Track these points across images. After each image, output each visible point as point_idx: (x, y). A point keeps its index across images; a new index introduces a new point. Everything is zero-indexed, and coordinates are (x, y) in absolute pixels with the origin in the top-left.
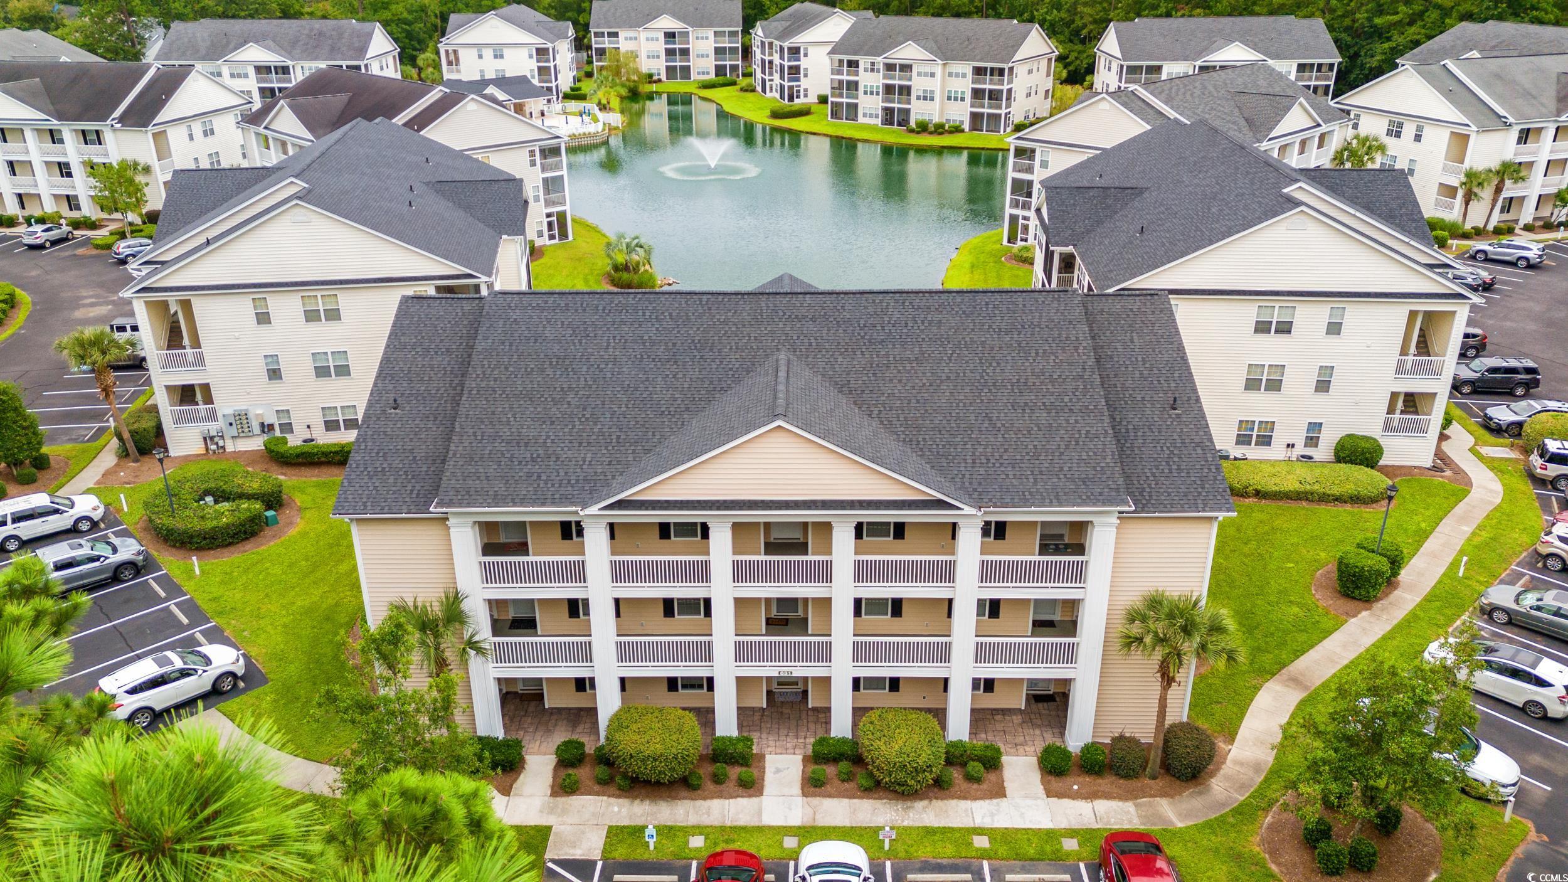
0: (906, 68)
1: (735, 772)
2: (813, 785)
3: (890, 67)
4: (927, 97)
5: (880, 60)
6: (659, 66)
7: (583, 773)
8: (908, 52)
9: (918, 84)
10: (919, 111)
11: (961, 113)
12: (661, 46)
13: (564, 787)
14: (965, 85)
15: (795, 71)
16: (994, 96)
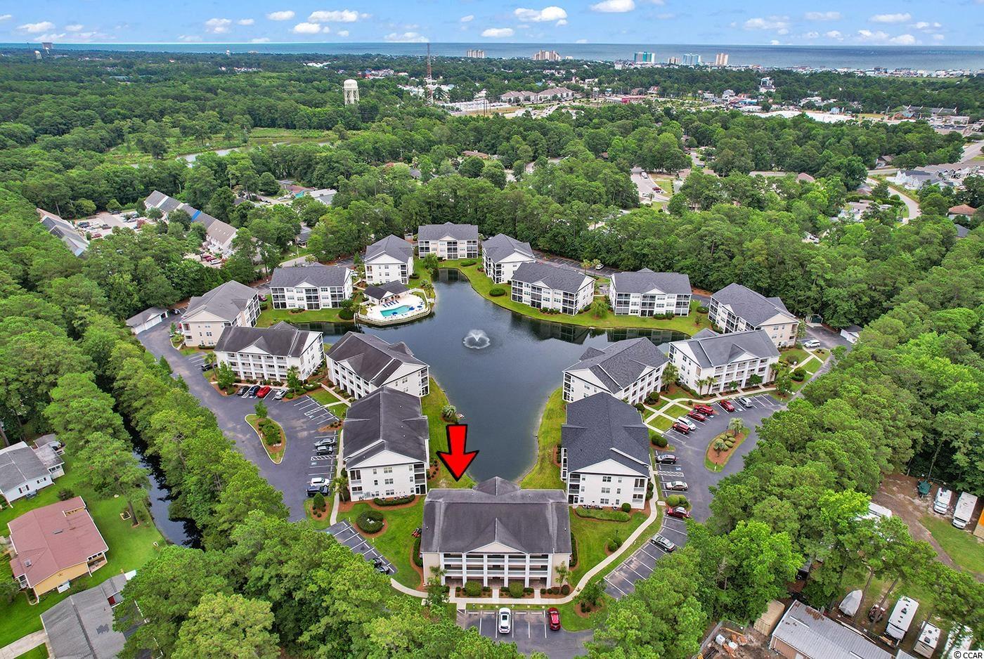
0: (540, 289)
1: (487, 593)
2: (501, 596)
3: (534, 288)
4: (548, 300)
5: (530, 285)
6: (445, 255)
7: (461, 593)
8: (540, 284)
9: (544, 295)
10: (544, 304)
11: (560, 306)
12: (446, 247)
13: (458, 596)
14: (561, 297)
15: (499, 272)
16: (571, 303)
